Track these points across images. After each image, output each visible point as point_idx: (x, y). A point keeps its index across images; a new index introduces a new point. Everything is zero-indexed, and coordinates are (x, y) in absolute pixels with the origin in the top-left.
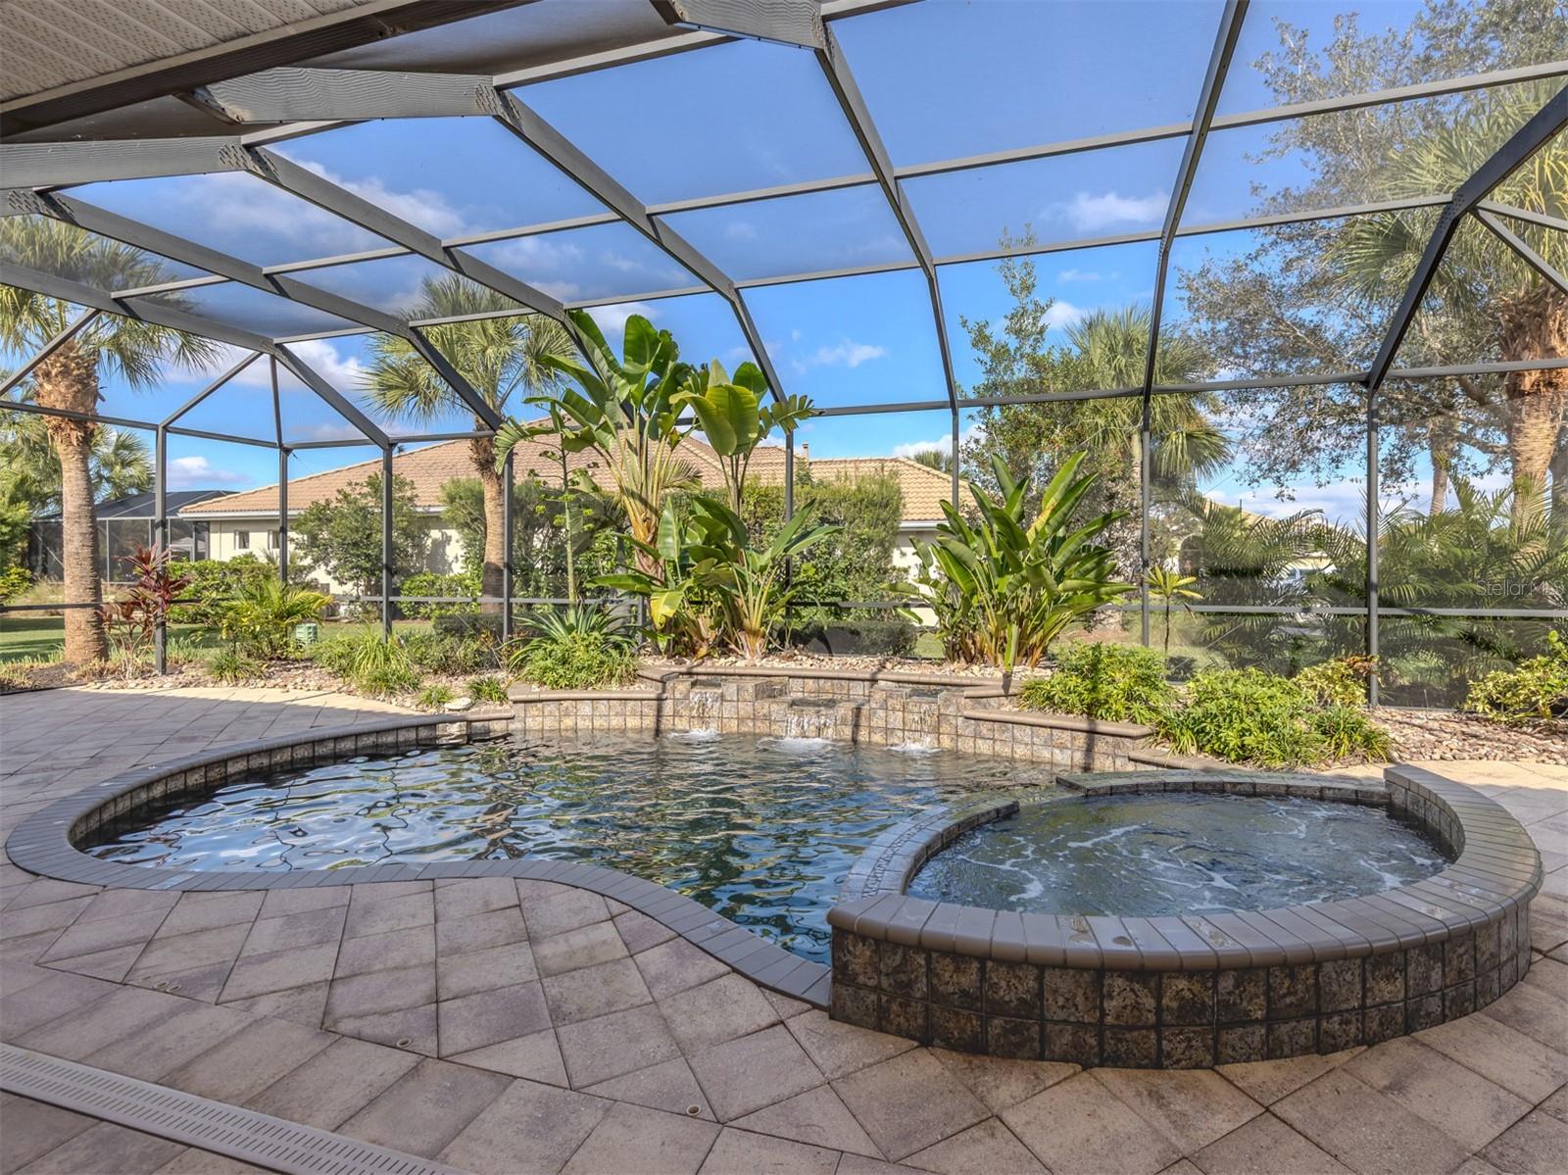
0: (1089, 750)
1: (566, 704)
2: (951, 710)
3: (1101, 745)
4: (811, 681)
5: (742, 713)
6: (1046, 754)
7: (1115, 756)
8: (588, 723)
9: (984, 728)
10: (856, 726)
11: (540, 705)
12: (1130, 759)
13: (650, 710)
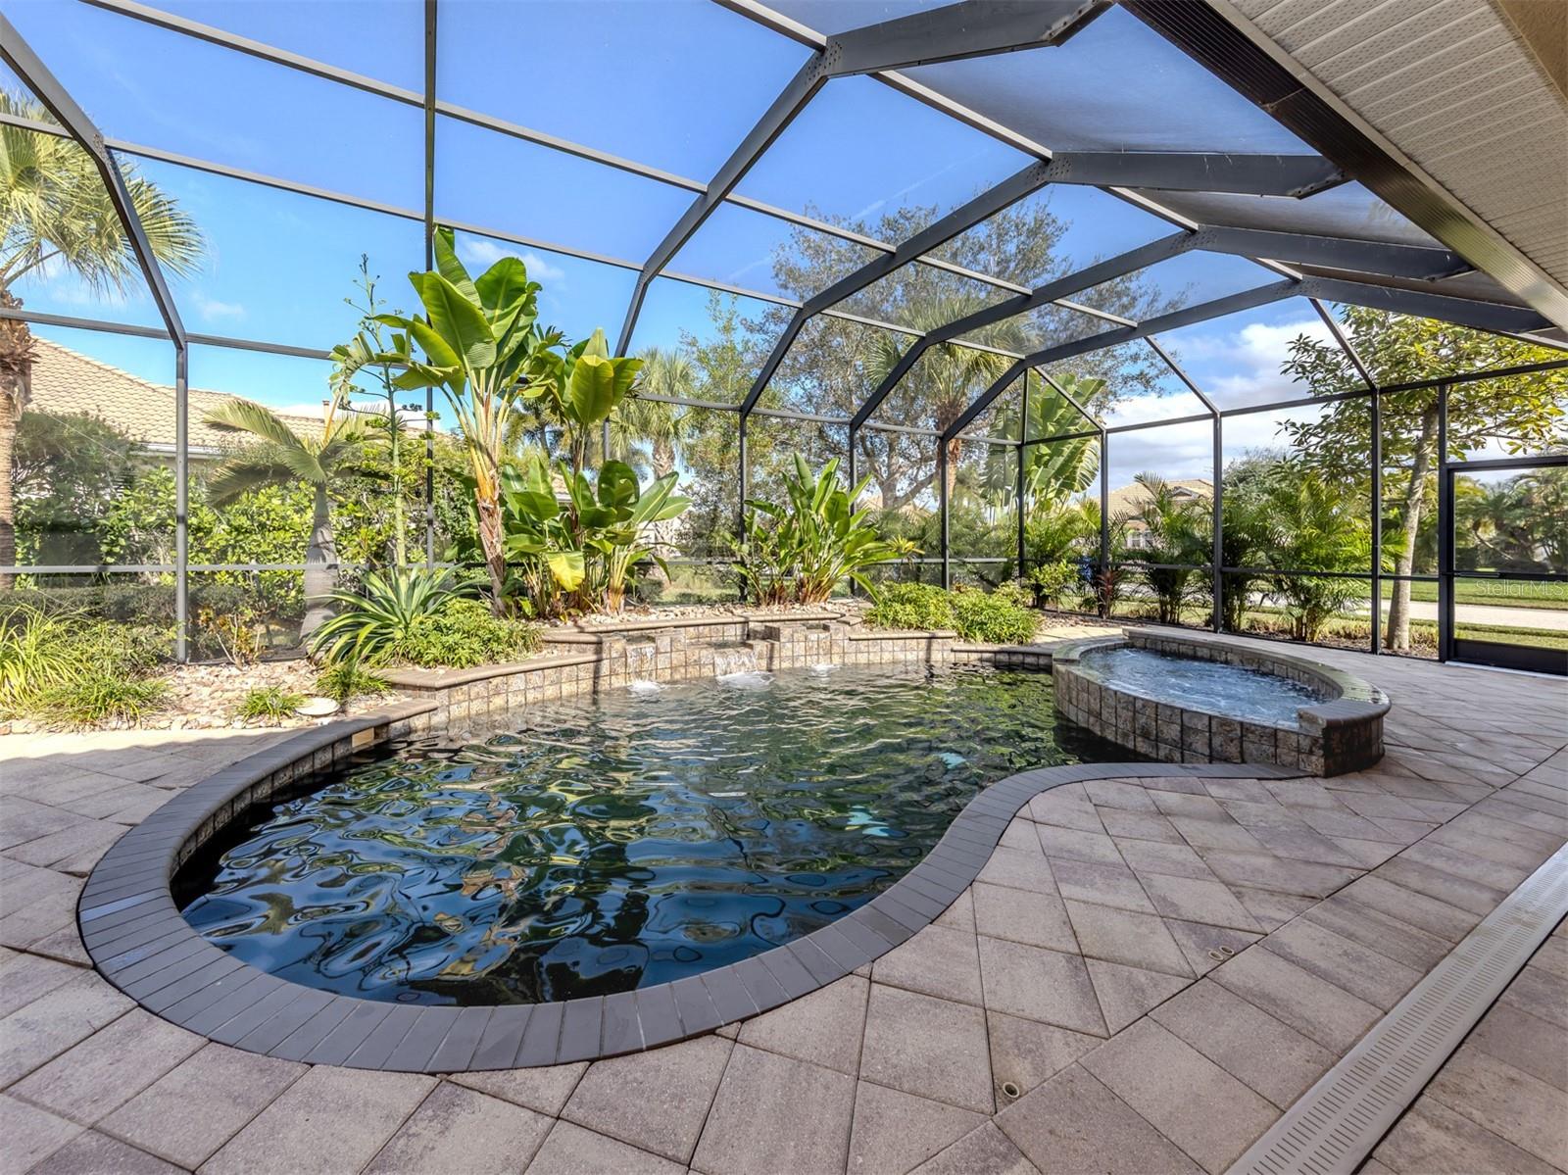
0: (929, 649)
1: (495, 681)
2: (840, 636)
3: (936, 644)
4: (692, 629)
5: (675, 662)
6: (901, 656)
7: (943, 650)
8: (521, 699)
9: (862, 645)
10: (771, 658)
11: (465, 688)
12: (952, 651)
13: (586, 673)
